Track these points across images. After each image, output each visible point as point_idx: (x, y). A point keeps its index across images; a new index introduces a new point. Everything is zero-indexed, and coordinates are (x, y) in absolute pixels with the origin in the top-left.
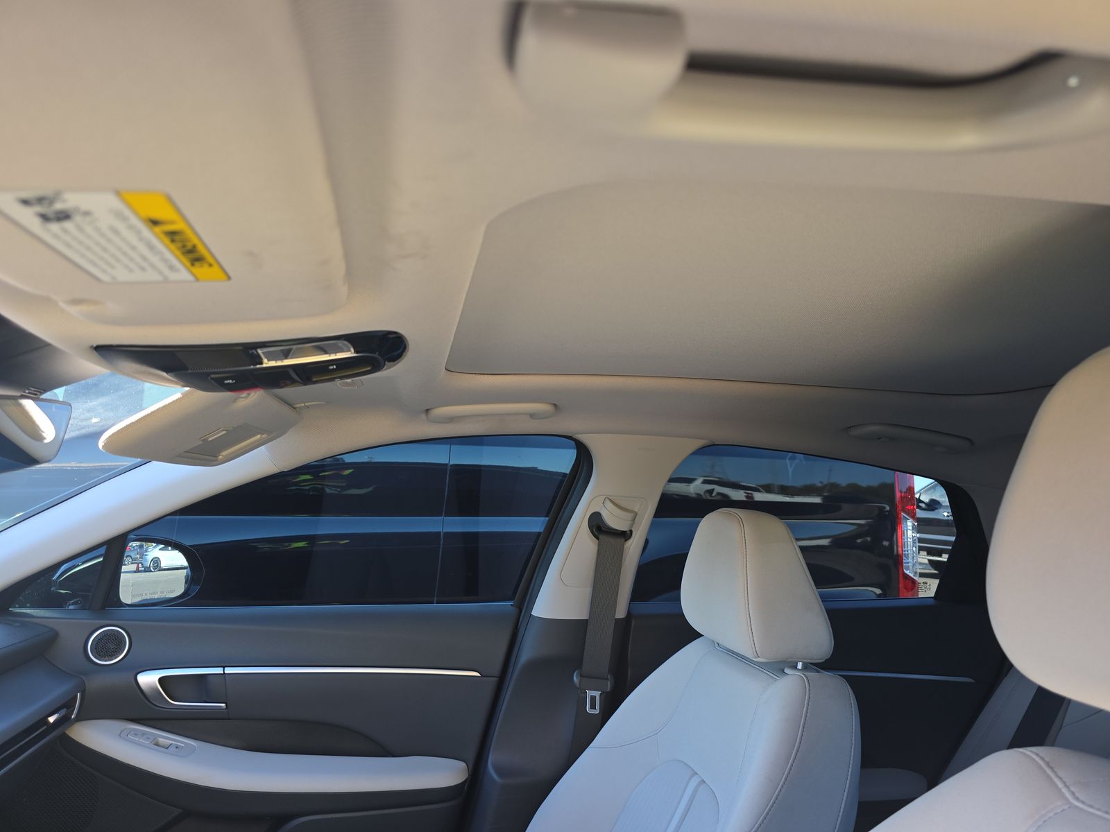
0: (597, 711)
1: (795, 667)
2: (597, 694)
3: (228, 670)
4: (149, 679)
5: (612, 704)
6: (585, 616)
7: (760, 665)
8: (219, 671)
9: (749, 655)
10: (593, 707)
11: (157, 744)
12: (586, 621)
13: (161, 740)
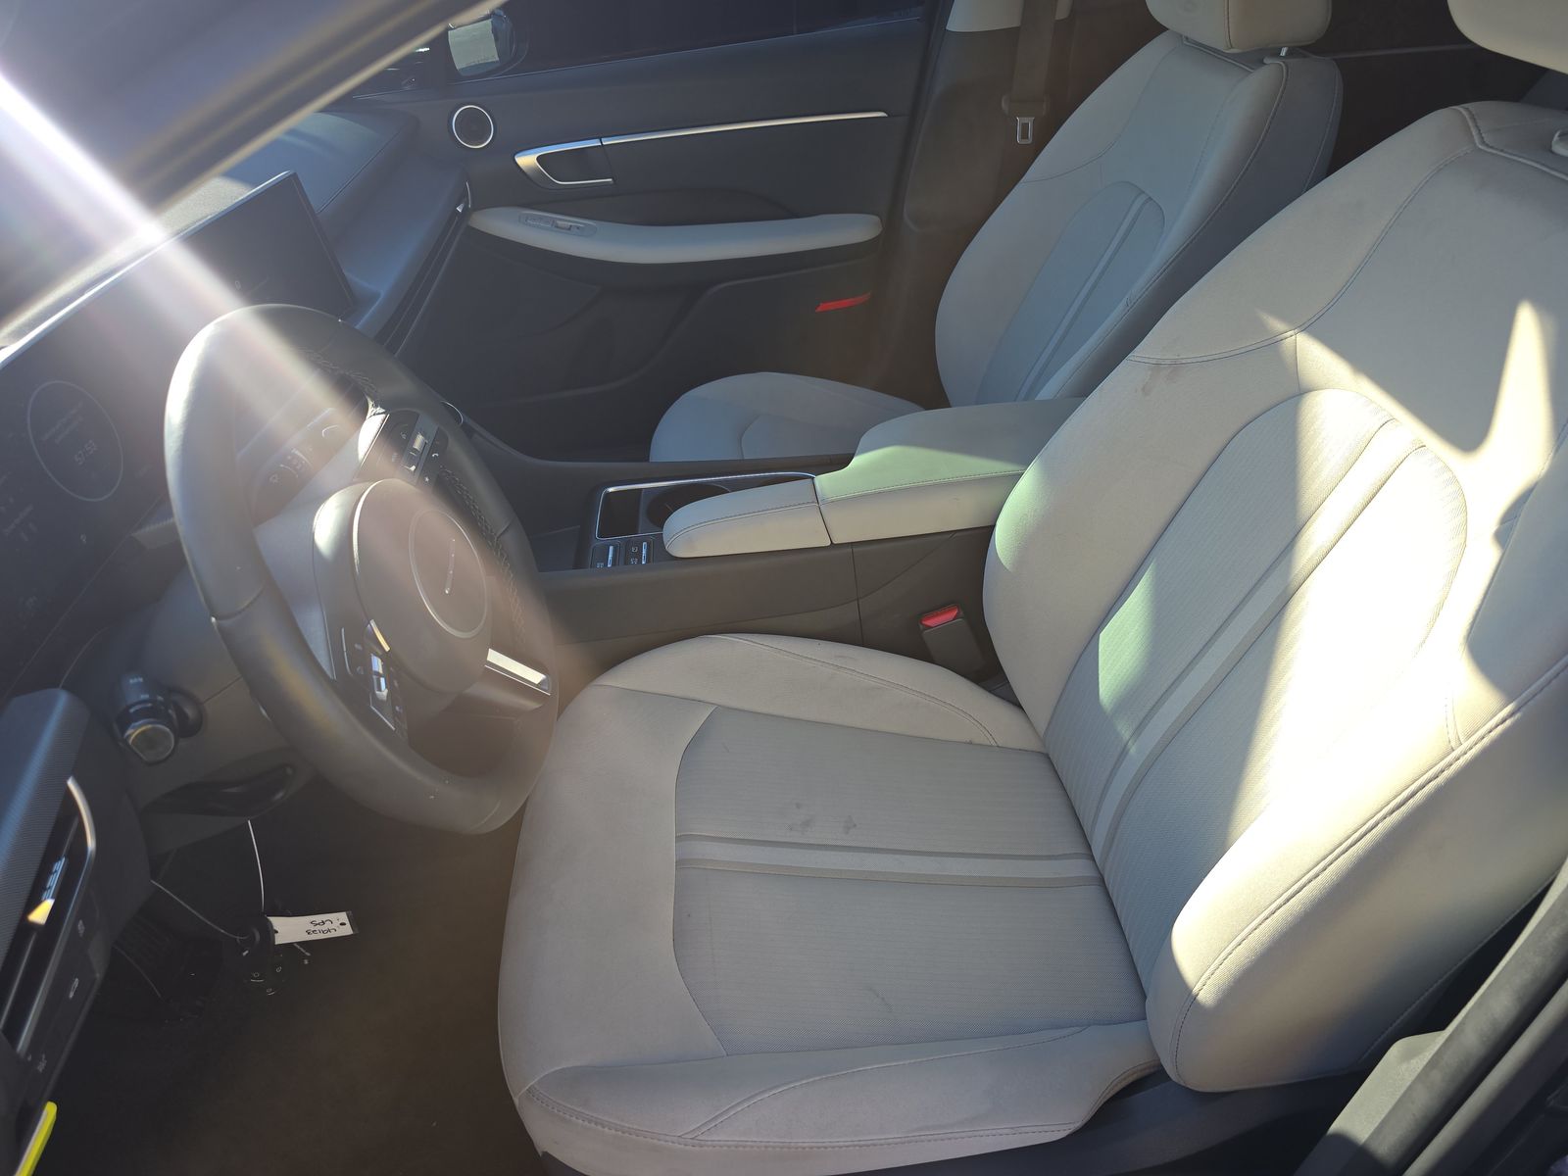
0: (1029, 141)
1: (1276, 54)
2: (1029, 121)
3: (606, 142)
4: (527, 160)
5: (1047, 130)
6: (1015, 23)
7: (1234, 56)
8: (595, 143)
9: (1221, 45)
10: (1024, 136)
11: (557, 227)
12: (1018, 28)
13: (559, 223)
